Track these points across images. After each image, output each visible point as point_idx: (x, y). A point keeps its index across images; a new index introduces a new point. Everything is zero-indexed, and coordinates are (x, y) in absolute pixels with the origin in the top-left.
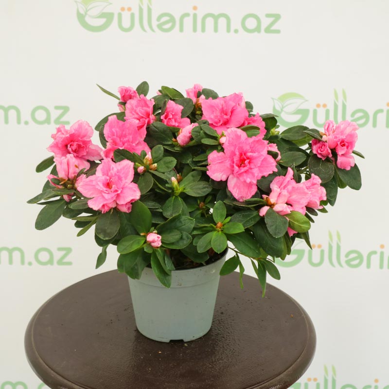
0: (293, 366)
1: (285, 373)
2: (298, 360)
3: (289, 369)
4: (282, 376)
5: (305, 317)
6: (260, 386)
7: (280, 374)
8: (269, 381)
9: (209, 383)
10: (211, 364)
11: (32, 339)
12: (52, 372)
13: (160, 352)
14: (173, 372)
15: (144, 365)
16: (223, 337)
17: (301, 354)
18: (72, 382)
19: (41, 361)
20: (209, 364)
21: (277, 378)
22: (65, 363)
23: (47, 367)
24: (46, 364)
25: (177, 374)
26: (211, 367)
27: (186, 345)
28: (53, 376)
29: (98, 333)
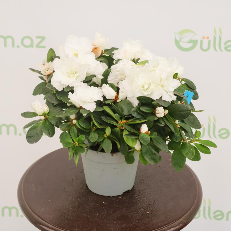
0: (188, 212)
1: (183, 217)
2: (192, 209)
3: (186, 215)
4: (181, 219)
5: (195, 178)
6: (167, 227)
7: (180, 218)
8: (173, 223)
9: (135, 224)
10: (136, 211)
11: (22, 192)
12: (35, 215)
13: (104, 202)
14: (112, 216)
15: (93, 211)
16: (144, 192)
17: (193, 204)
18: (48, 223)
19: (28, 208)
20: (135, 211)
21: (178, 221)
22: (43, 209)
23: (32, 212)
24: (31, 210)
25: (115, 218)
26: (136, 214)
27: (120, 197)
28: (36, 218)
29: (64, 189)
